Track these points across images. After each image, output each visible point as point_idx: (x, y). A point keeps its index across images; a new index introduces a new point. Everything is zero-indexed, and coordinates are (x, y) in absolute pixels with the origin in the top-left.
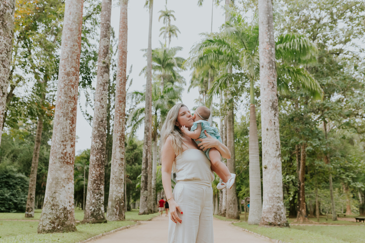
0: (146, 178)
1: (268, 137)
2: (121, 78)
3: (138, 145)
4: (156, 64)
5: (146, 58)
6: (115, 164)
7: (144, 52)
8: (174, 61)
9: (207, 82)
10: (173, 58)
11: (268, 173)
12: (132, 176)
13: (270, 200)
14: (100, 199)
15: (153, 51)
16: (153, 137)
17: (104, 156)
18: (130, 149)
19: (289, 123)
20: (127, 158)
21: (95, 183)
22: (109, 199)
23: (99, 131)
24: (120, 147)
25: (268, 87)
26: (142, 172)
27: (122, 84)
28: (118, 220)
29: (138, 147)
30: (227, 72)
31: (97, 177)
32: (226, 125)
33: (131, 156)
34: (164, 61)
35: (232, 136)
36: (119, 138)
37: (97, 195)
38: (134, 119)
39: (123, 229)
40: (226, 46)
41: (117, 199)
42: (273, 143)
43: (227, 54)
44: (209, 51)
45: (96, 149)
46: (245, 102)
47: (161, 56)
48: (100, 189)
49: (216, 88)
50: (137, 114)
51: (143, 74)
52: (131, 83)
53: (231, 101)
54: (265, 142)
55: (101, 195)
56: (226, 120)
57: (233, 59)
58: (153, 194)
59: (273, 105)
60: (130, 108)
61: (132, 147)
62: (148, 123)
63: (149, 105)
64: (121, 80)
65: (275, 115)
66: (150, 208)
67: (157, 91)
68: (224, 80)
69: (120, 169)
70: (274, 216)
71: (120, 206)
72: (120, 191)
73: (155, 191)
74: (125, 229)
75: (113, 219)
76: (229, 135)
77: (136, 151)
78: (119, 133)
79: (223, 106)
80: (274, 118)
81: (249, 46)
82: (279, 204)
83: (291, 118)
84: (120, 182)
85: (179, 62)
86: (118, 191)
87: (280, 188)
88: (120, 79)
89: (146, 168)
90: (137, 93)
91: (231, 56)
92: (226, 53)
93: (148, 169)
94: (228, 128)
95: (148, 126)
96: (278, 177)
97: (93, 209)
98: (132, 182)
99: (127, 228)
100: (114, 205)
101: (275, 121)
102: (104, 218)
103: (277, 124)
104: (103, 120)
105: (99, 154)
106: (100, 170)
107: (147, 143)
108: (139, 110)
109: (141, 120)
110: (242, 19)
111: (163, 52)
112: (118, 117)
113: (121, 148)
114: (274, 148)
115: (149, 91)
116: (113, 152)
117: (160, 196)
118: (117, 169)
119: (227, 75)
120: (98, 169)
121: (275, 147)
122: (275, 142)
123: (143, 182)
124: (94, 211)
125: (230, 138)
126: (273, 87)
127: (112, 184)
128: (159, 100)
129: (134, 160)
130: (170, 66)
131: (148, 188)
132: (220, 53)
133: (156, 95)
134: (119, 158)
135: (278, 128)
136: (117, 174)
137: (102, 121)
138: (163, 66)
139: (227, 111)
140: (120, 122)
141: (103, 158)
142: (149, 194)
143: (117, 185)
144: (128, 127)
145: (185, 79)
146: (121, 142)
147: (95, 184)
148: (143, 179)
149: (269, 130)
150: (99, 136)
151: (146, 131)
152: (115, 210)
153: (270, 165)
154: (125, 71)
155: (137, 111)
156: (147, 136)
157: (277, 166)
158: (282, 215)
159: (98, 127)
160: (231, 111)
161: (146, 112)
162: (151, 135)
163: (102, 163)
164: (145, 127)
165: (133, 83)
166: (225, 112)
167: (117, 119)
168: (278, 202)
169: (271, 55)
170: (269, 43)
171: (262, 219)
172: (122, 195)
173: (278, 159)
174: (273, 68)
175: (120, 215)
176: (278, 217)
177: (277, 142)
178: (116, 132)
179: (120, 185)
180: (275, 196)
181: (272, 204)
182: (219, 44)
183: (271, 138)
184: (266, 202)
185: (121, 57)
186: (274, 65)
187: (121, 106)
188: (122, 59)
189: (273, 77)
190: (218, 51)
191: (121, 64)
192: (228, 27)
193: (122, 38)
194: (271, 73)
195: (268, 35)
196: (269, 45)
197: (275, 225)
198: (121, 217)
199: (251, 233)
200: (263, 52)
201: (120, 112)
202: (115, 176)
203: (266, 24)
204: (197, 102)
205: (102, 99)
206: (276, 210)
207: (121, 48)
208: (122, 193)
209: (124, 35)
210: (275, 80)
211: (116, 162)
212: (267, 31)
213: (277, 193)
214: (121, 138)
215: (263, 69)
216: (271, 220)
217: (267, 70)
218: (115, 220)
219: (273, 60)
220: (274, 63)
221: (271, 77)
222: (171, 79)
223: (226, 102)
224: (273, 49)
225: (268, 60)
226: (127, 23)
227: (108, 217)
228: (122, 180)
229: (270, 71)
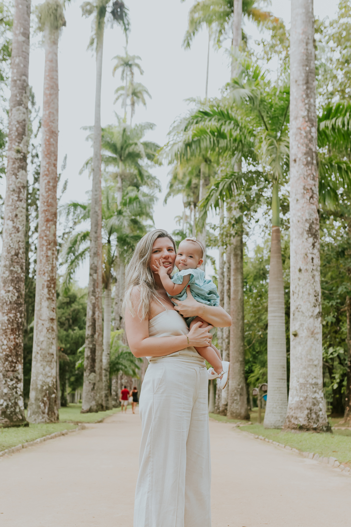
0: (93, 351)
1: (300, 283)
2: (48, 178)
3: (79, 296)
4: (108, 153)
5: (90, 143)
6: (40, 328)
7: (88, 133)
8: (141, 149)
9: (197, 187)
10: (139, 144)
11: (299, 343)
12: (69, 348)
13: (301, 389)
14: (16, 387)
15: (103, 130)
16: (104, 281)
17: (21, 314)
18: (64, 303)
19: (337, 260)
20: (59, 318)
21: (6, 360)
22: (31, 387)
23: (11, 271)
24: (48, 299)
25: (303, 197)
26: (87, 342)
27: (49, 190)
28: (48, 421)
29: (77, 299)
30: (233, 169)
31: (11, 351)
32: (229, 262)
33: (66, 314)
34: (122, 148)
35: (240, 281)
36: (46, 284)
37: (12, 380)
38: (71, 250)
39: (55, 436)
41: (45, 388)
42: (309, 294)
43: (234, 137)
44: (203, 132)
45: (8, 303)
46: (262, 222)
47: (118, 140)
48: (16, 371)
49: (213, 197)
50: (75, 242)
51: (87, 172)
52: (65, 188)
53: (239, 221)
54: (296, 291)
55: (19, 380)
56: (230, 254)
57: (243, 145)
58: (104, 379)
59: (311, 228)
60: (63, 231)
61: (68, 300)
62: (96, 258)
63: (96, 226)
64: (49, 182)
65: (313, 245)
66: (100, 402)
67: (110, 201)
68: (228, 183)
69: (50, 336)
70: (307, 415)
71: (49, 399)
72: (49, 374)
73: (108, 373)
74: (59, 436)
75: (38, 420)
76: (235, 280)
77: (75, 306)
78: (46, 275)
79: (225, 229)
80: (311, 251)
81: (273, 124)
82: (316, 395)
83: (340, 250)
84: (49, 359)
85: (149, 151)
86: (46, 374)
87: (318, 368)
88: (46, 181)
89: (93, 336)
90: (75, 205)
91: (241, 141)
92: (231, 135)
93: (96, 336)
94: (233, 267)
95: (96, 262)
96: (316, 350)
97: (5, 404)
98: (68, 358)
99: (63, 435)
100: (40, 397)
101: (314, 256)
102: (23, 419)
103: (317, 261)
104: (19, 253)
105: (13, 311)
106: (15, 338)
107: (94, 292)
108: (79, 234)
109: (83, 252)
111: (122, 132)
112: (44, 248)
113: (50, 301)
114: (310, 302)
115: (96, 201)
116: (36, 308)
117: (117, 382)
118: (44, 336)
119: (232, 175)
120: (12, 337)
121: (313, 299)
122: (312, 292)
123: (88, 358)
124: (7, 407)
125: (236, 284)
126: (312, 197)
127: (37, 361)
128: (115, 217)
129: (71, 321)
130: (133, 157)
131: (97, 369)
132: (221, 135)
133: (108, 209)
134: (47, 318)
135: (319, 268)
136: (44, 346)
137: (17, 254)
138: (121, 157)
139: (232, 238)
140: (47, 256)
141: (21, 317)
142: (98, 378)
143: (45, 364)
144: (61, 264)
145: (159, 181)
146: (49, 291)
147: (7, 363)
148: (87, 353)
149: (303, 271)
150: (12, 281)
151: (92, 272)
152: (42, 405)
153: (303, 330)
154: (55, 165)
155: (77, 237)
156: (94, 280)
157: (315, 332)
158: (321, 413)
159: (11, 265)
160: (239, 238)
161: (92, 239)
162: (100, 279)
163: (18, 326)
164: (91, 265)
165: (68, 187)
166: (228, 239)
167: (43, 251)
168: (315, 392)
169: (311, 141)
170: (307, 119)
171: (287, 420)
172: (52, 381)
173: (316, 320)
174: (313, 164)
175: (50, 413)
176: (314, 416)
177: (315, 291)
178: (41, 272)
179: (49, 363)
180: (310, 381)
181: (305, 395)
182: (219, 120)
183: (306, 284)
184: (295, 393)
185: (48, 141)
186: (315, 158)
187: (50, 228)
188: (50, 144)
189: (312, 178)
190: (219, 131)
191: (48, 154)
192: (237, 88)
193: (49, 106)
194: (309, 172)
195: (306, 104)
196: (307, 122)
197: (308, 430)
198: (52, 417)
199: (268, 442)
200: (296, 135)
201: (48, 240)
202: (41, 349)
203: (303, 85)
204: (179, 221)
205: (16, 215)
206: (311, 404)
207: (48, 125)
208: (54, 378)
209: (52, 101)
210: (315, 185)
211: (43, 325)
212: (304, 96)
213: (313, 377)
214: (50, 283)
215: (295, 165)
216: (302, 421)
217: (303, 166)
218: (43, 422)
219: (314, 150)
220: (314, 154)
221: (309, 179)
222: (135, 181)
223: (230, 223)
224: (314, 130)
225: (304, 149)
226: (57, 79)
227: (30, 416)
228: (53, 354)
229: (308, 168)
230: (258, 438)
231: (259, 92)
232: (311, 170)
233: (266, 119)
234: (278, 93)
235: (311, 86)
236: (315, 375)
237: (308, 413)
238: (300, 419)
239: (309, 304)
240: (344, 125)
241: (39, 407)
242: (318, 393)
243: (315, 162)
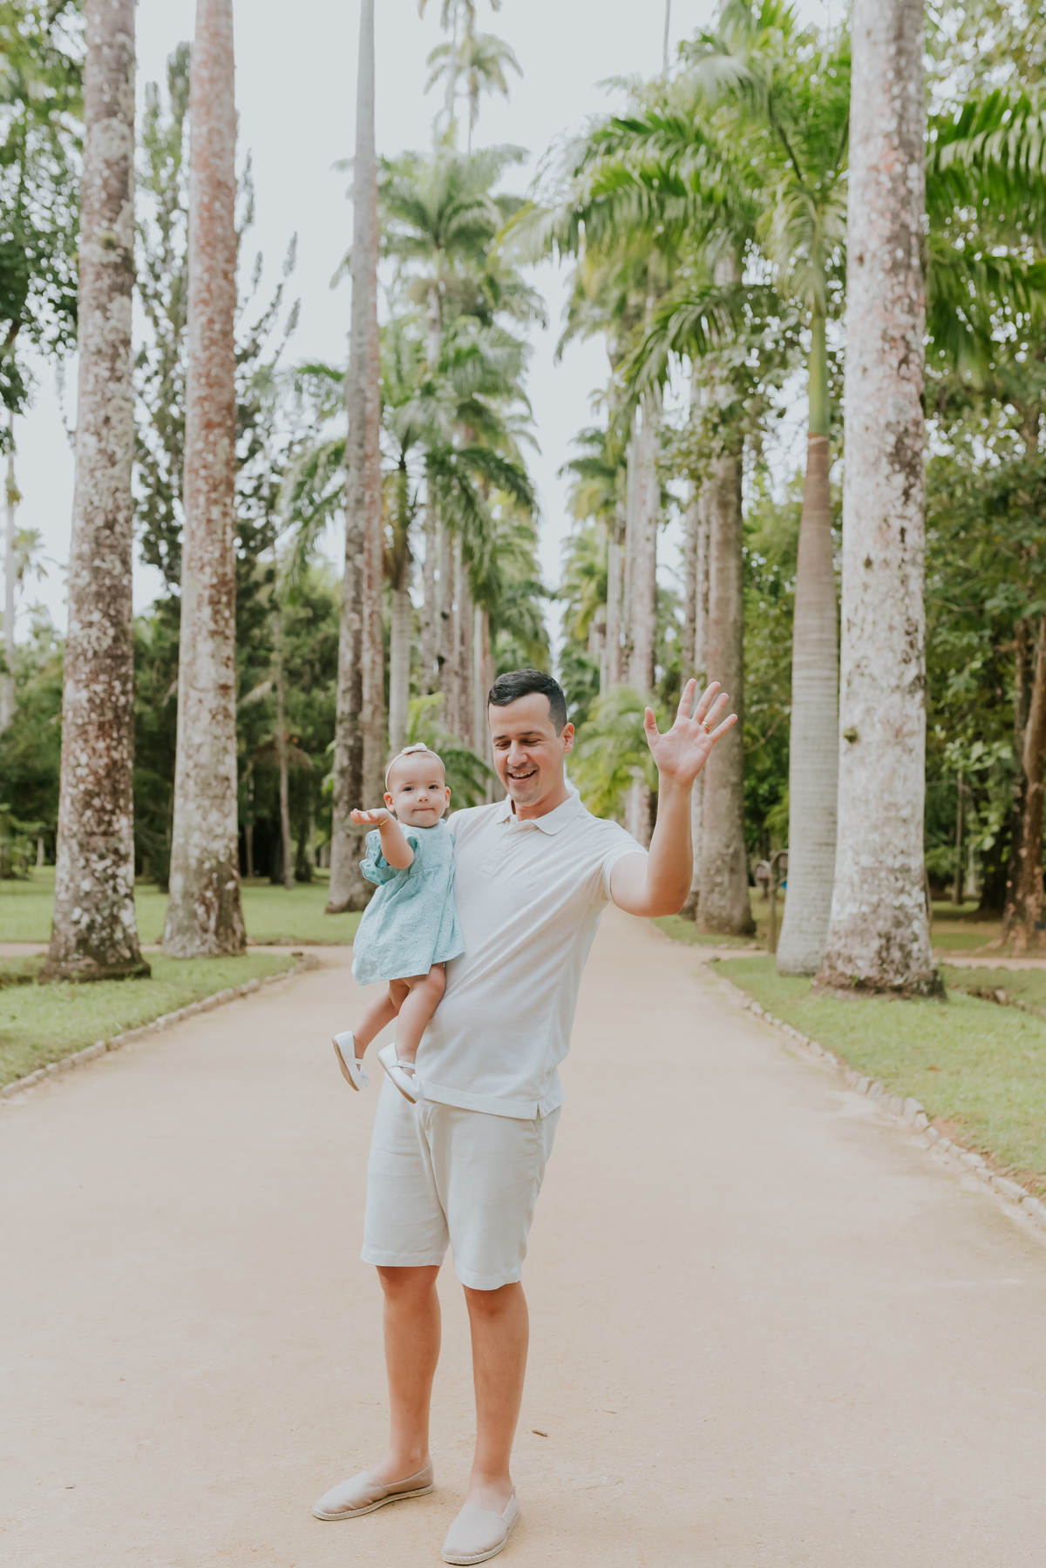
0: (356, 756)
1: (868, 598)
2: (208, 311)
3: (335, 602)
4: (404, 229)
6: (193, 711)
8: (493, 214)
10: (487, 203)
11: (862, 759)
12: (314, 736)
13: (864, 881)
14: (114, 877)
16: (386, 569)
17: (124, 684)
18: (300, 621)
19: (988, 522)
21: (88, 805)
22: (173, 863)
23: (96, 571)
24: (213, 634)
25: (881, 360)
26: (341, 730)
27: (213, 342)
28: (216, 951)
29: (334, 610)
31: (98, 782)
32: (709, 522)
33: (305, 650)
34: (441, 214)
35: (733, 573)
36: (206, 593)
37: (102, 857)
38: (303, 489)
39: (218, 1003)
40: (703, 149)
41: (207, 866)
42: (891, 628)
43: (705, 191)
44: (622, 177)
45: (90, 654)
47: (429, 192)
48: (113, 834)
50: (315, 467)
52: (293, 322)
53: (728, 416)
54: (857, 620)
55: (121, 858)
56: (709, 501)
57: (731, 213)
59: (899, 446)
60: (288, 438)
61: (308, 613)
62: (362, 514)
63: (364, 425)
64: (211, 321)
65: (906, 494)
67: (405, 359)
68: (693, 316)
69: (219, 731)
70: (879, 953)
71: (219, 893)
72: (219, 831)
74: (230, 999)
75: (191, 950)
76: (721, 569)
77: (326, 629)
78: (208, 570)
79: (695, 439)
80: (899, 510)
81: (811, 153)
82: (904, 899)
83: (996, 494)
84: (218, 790)
86: (210, 831)
87: (912, 828)
88: (203, 319)
89: (355, 715)
90: (315, 370)
91: (725, 202)
92: (698, 187)
93: (363, 717)
94: (716, 537)
95: (363, 523)
96: (905, 779)
97: (86, 920)
99: (243, 995)
100: (195, 889)
101: (906, 524)
102: (136, 957)
103: (915, 538)
104: (115, 521)
105: (103, 678)
106: (108, 748)
107: (357, 603)
108: (322, 449)
109: (336, 495)
110: (784, 10)
112: (202, 500)
113: (219, 639)
114: (892, 650)
115: (363, 360)
116: (184, 658)
118: (205, 732)
119: (707, 292)
120: (101, 745)
121: (901, 643)
122: (899, 621)
123: (342, 772)
124: (91, 927)
125: (723, 581)
126: (904, 361)
127: (186, 796)
128: (415, 403)
129: (318, 667)
130: (471, 238)
131: (365, 801)
132: (672, 187)
134: (210, 685)
135: (920, 558)
136: (204, 757)
137: (110, 525)
138: (437, 238)
139: (714, 460)
140: (209, 521)
141: (124, 693)
143: (207, 803)
144: (287, 522)
145: (541, 299)
146: (216, 612)
147: (89, 813)
148: (342, 760)
149: (875, 566)
150: (99, 596)
151: (353, 548)
152: (201, 910)
153: (873, 726)
154: (228, 276)
155: (317, 456)
156: (357, 572)
157: (905, 730)
158: (915, 946)
159: (96, 554)
160: (730, 462)
161: (353, 463)
162: (377, 564)
163: (117, 717)
164: (349, 532)
166: (703, 463)
167: (197, 506)
168: (902, 891)
169: (905, 202)
170: (896, 141)
171: (826, 963)
172: (227, 847)
173: (908, 697)
174: (909, 267)
175: (222, 930)
176: (896, 954)
177: (908, 619)
178: (193, 564)
179: (217, 802)
180: (889, 862)
181: (875, 899)
182: (668, 142)
183: (883, 601)
184: (848, 892)
185: (208, 208)
186: (915, 249)
187: (215, 444)
188: (211, 218)
189: (906, 308)
190: (664, 177)
191: (209, 244)
192: (708, 54)
193: (208, 113)
194: (899, 290)
195: (894, 98)
196: (895, 149)
197: (879, 991)
198: (227, 939)
199: (772, 1024)
200: (866, 186)
201: (211, 476)
202: (196, 766)
203: (888, 42)
204: (597, 403)
205: (107, 420)
206: (889, 923)
207: (206, 165)
208: (231, 840)
209: (217, 97)
210: (914, 327)
211: (200, 701)
212: (891, 75)
213: (897, 852)
214: (219, 592)
215: (860, 271)
216: (865, 968)
217: (881, 275)
218: (203, 954)
219: (913, 228)
220: (914, 241)
221: (897, 311)
222: (480, 300)
223: (706, 421)
224: (915, 171)
225: (885, 227)
226: (229, 38)
227: (171, 938)
228: (227, 779)
229: (895, 281)
230: (748, 1008)
231: (769, 68)
232: (905, 284)
233: (792, 141)
234: (824, 65)
235: (909, 46)
236: (902, 845)
237: (881, 947)
238: (860, 963)
239: (890, 655)
240: (1005, 153)
241: (194, 915)
242: (910, 894)
243: (915, 262)
